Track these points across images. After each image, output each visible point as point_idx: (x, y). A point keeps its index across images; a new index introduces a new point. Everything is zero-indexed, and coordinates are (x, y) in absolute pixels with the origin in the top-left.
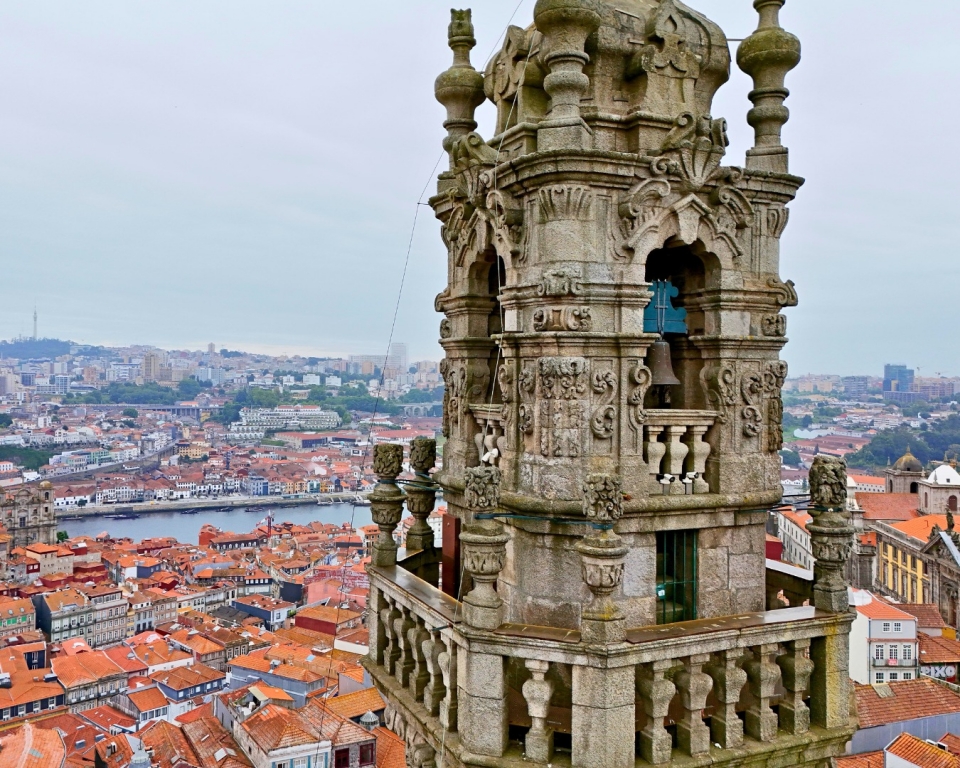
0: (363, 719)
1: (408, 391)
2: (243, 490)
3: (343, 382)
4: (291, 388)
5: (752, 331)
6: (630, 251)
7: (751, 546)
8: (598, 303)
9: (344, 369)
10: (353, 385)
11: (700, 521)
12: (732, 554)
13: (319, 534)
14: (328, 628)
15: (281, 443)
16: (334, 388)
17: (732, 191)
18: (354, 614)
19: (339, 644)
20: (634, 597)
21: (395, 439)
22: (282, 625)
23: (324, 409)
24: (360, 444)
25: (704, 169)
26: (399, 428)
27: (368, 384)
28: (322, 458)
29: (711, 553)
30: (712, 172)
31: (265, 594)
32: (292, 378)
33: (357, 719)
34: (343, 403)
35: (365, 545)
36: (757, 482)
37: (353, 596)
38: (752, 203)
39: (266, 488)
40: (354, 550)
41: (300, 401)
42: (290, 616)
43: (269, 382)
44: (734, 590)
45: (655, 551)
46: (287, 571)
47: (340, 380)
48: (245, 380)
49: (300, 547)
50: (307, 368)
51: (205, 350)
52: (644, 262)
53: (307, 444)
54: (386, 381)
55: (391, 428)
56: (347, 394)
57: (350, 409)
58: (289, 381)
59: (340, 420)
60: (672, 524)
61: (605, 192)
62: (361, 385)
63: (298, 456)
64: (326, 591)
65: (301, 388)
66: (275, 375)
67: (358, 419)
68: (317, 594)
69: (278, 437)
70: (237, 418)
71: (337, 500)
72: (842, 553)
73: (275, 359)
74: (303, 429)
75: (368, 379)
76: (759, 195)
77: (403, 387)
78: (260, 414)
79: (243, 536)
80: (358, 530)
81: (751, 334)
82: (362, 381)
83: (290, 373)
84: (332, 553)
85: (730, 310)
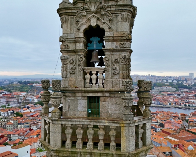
0: (166, 153)
1: (193, 84)
2: (155, 103)
3: (177, 82)
4: (165, 83)
5: (116, 47)
6: (78, 29)
7: (116, 102)
8: (70, 43)
9: (177, 79)
10: (180, 82)
11: (99, 95)
12: (110, 104)
13: (170, 114)
14: (169, 134)
15: (163, 94)
16: (175, 83)
17: (105, 11)
18: (175, 132)
19: (169, 137)
20: (81, 111)
21: (190, 95)
22: (159, 131)
23: (172, 87)
24: (181, 95)
25: (95, 7)
26: (191, 92)
27: (183, 82)
28: (172, 98)
29: (104, 103)
30: (98, 7)
31: (156, 124)
32: (166, 81)
33: (164, 153)
34: (177, 86)
35: (180, 117)
36: (117, 86)
37: (175, 128)
38: (112, 14)
39: (159, 103)
40: (177, 118)
41: (167, 86)
42: (161, 130)
43: (160, 81)
44: (111, 113)
45: (87, 101)
46: (161, 120)
47: (176, 81)
48: (155, 81)
49: (165, 116)
50: (169, 79)
51: (148, 75)
52: (82, 32)
53: (168, 95)
54: (188, 82)
55: (189, 92)
56: (178, 84)
57: (179, 87)
58: (165, 81)
59: (176, 90)
60: (91, 95)
61: (72, 17)
62: (181, 82)
63: (167, 97)
64: (169, 126)
65: (168, 83)
66: (162, 80)
67: (180, 90)
68: (167, 126)
69: (162, 93)
70: (154, 89)
71: (175, 107)
72: (127, 104)
73: (162, 77)
74: (167, 92)
75: (183, 81)
76: (116, 11)
77: (192, 83)
78: (158, 88)
79: (153, 112)
80: (179, 114)
81: (116, 48)
82: (182, 82)
83: (165, 80)
84: (172, 118)
85: (108, 42)
